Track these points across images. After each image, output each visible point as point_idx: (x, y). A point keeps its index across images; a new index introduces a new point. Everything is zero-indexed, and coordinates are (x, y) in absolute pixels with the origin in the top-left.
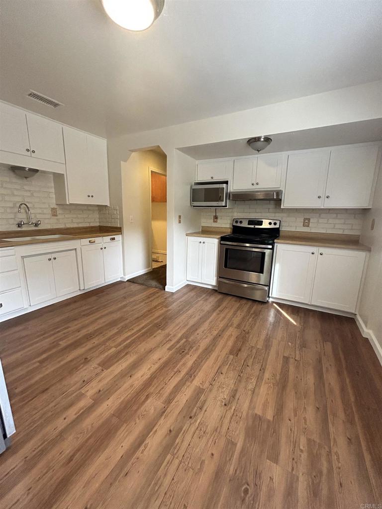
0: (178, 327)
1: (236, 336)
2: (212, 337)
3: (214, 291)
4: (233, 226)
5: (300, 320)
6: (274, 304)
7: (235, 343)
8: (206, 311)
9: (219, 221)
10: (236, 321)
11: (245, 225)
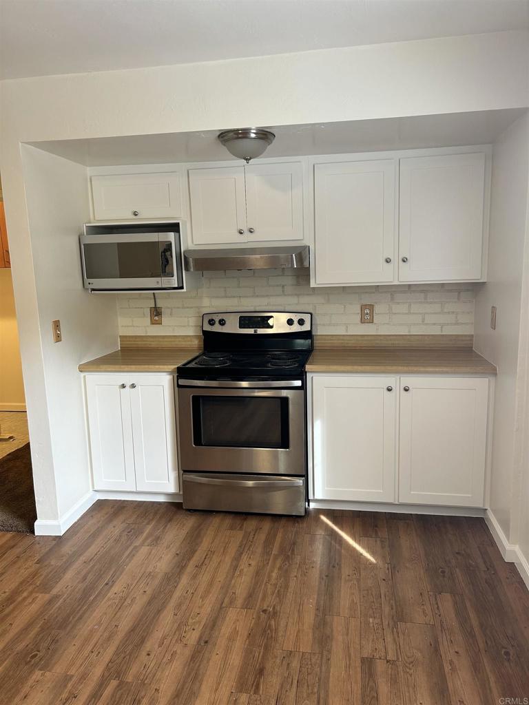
0: (90, 648)
1: (246, 634)
2: (187, 652)
3: (175, 508)
4: (205, 332)
5: (383, 548)
6: (323, 518)
7: (248, 652)
8: (160, 576)
9: (165, 319)
10: (242, 585)
11: (232, 327)
